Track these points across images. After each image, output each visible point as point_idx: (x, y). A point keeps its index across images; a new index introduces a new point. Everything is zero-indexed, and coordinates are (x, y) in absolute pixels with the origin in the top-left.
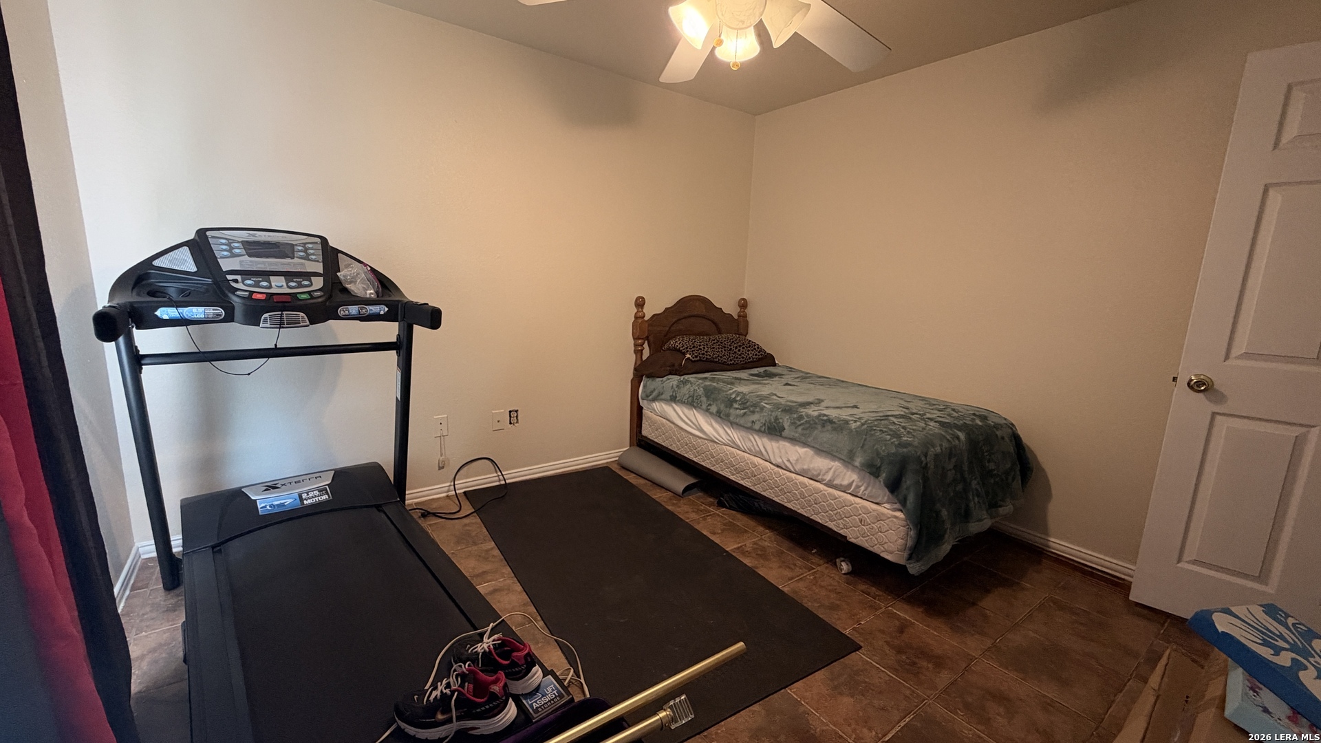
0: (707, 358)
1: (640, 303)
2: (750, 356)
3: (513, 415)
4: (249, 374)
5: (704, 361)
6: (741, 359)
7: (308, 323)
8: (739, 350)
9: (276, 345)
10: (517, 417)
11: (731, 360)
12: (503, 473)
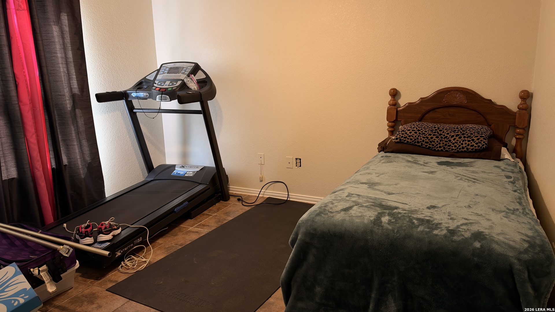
0: (408, 142)
1: (395, 94)
2: (464, 145)
3: (299, 162)
4: (153, 118)
5: (405, 143)
6: (454, 148)
7: (169, 100)
8: (454, 139)
9: (160, 108)
10: (300, 162)
11: (440, 147)
12: (290, 194)
